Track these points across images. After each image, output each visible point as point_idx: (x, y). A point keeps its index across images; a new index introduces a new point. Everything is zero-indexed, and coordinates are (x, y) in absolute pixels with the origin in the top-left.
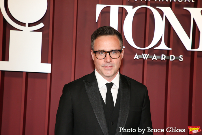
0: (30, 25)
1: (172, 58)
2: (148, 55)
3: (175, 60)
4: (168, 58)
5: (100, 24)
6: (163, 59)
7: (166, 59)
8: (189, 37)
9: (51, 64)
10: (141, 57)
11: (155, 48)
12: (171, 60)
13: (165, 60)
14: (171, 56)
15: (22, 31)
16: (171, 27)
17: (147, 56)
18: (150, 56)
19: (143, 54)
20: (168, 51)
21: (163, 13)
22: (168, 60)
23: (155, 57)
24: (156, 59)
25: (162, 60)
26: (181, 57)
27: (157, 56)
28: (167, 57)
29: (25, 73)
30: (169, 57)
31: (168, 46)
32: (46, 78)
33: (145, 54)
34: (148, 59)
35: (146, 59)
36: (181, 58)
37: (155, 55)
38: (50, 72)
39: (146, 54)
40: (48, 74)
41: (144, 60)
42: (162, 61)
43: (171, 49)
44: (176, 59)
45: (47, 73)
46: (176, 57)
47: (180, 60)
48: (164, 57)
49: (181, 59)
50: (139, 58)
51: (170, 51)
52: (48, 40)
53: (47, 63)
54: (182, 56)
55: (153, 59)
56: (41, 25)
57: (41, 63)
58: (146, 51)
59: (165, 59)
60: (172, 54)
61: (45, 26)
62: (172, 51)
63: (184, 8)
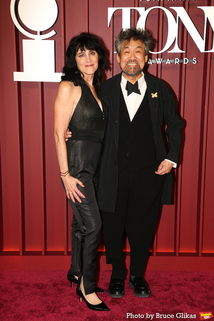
0: (41, 33)
2: (162, 59)
3: (188, 63)
4: (181, 61)
6: (177, 63)
8: (203, 38)
10: (155, 62)
11: (168, 52)
12: (184, 63)
13: (178, 63)
14: (185, 59)
15: (34, 39)
16: (185, 28)
17: (160, 61)
18: (163, 60)
19: (156, 59)
20: (183, 53)
21: (176, 13)
22: (181, 64)
23: (168, 62)
24: (170, 64)
25: (176, 63)
26: (195, 59)
27: (170, 60)
29: (40, 83)
30: (183, 60)
31: (182, 49)
33: (158, 59)
34: (161, 63)
35: (160, 63)
37: (168, 59)
39: (160, 59)
41: (157, 65)
42: (176, 65)
43: (184, 52)
44: (190, 62)
46: (189, 60)
47: (193, 63)
48: (177, 60)
49: (195, 62)
50: (153, 63)
52: (61, 49)
55: (166, 64)
56: (53, 33)
57: (55, 72)
58: (160, 56)
60: (186, 58)
61: (56, 33)
62: (185, 54)
63: (198, 7)
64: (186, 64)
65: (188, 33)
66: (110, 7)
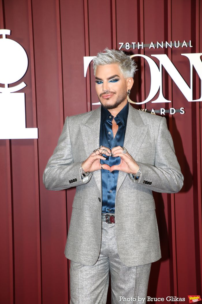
1: (173, 111)
2: (146, 109)
3: (175, 113)
4: (168, 112)
5: (89, 79)
6: (163, 114)
8: (190, 86)
9: (37, 129)
12: (171, 114)
14: (171, 109)
15: (2, 93)
20: (168, 103)
21: (159, 61)
22: (168, 114)
23: (153, 112)
25: (161, 114)
26: (182, 109)
27: (155, 111)
28: (166, 110)
29: (9, 141)
30: (169, 110)
31: (167, 99)
32: (33, 144)
33: (142, 109)
37: (153, 109)
38: (37, 138)
39: (144, 109)
40: (35, 140)
43: (170, 101)
44: (177, 112)
45: (33, 139)
46: (177, 110)
47: (181, 113)
48: (163, 111)
49: (182, 112)
52: (32, 101)
54: (183, 108)
57: (26, 127)
58: (143, 107)
59: (165, 113)
60: (172, 107)
61: (27, 85)
62: (171, 104)
63: (182, 54)
64: (172, 115)
65: (173, 82)
66: (85, 56)
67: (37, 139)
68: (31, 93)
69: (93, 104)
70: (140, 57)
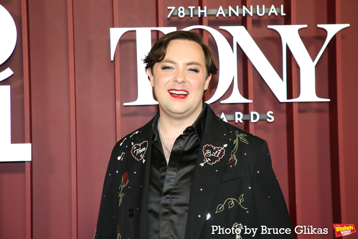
1: (255, 116)
3: (259, 120)
4: (247, 118)
5: (119, 64)
6: (239, 121)
7: (244, 119)
8: (282, 77)
9: (31, 144)
11: (222, 102)
12: (252, 121)
13: (241, 121)
14: (252, 113)
16: (249, 61)
20: (246, 105)
21: (232, 37)
22: (247, 122)
25: (237, 121)
26: (270, 114)
27: (227, 116)
28: (245, 115)
30: (248, 116)
31: (246, 95)
32: (24, 171)
36: (270, 116)
37: (223, 114)
38: (30, 159)
40: (26, 163)
42: (236, 123)
43: (251, 101)
44: (261, 119)
45: (24, 162)
46: (261, 115)
47: (268, 120)
48: (239, 116)
49: (270, 119)
51: (250, 105)
52: (23, 100)
53: (24, 142)
54: (272, 113)
57: (11, 143)
60: (254, 111)
61: (14, 73)
62: (253, 105)
63: (269, 27)
64: (255, 123)
65: (255, 70)
66: (113, 27)
67: (31, 162)
68: (23, 86)
69: (125, 104)
70: (201, 30)
